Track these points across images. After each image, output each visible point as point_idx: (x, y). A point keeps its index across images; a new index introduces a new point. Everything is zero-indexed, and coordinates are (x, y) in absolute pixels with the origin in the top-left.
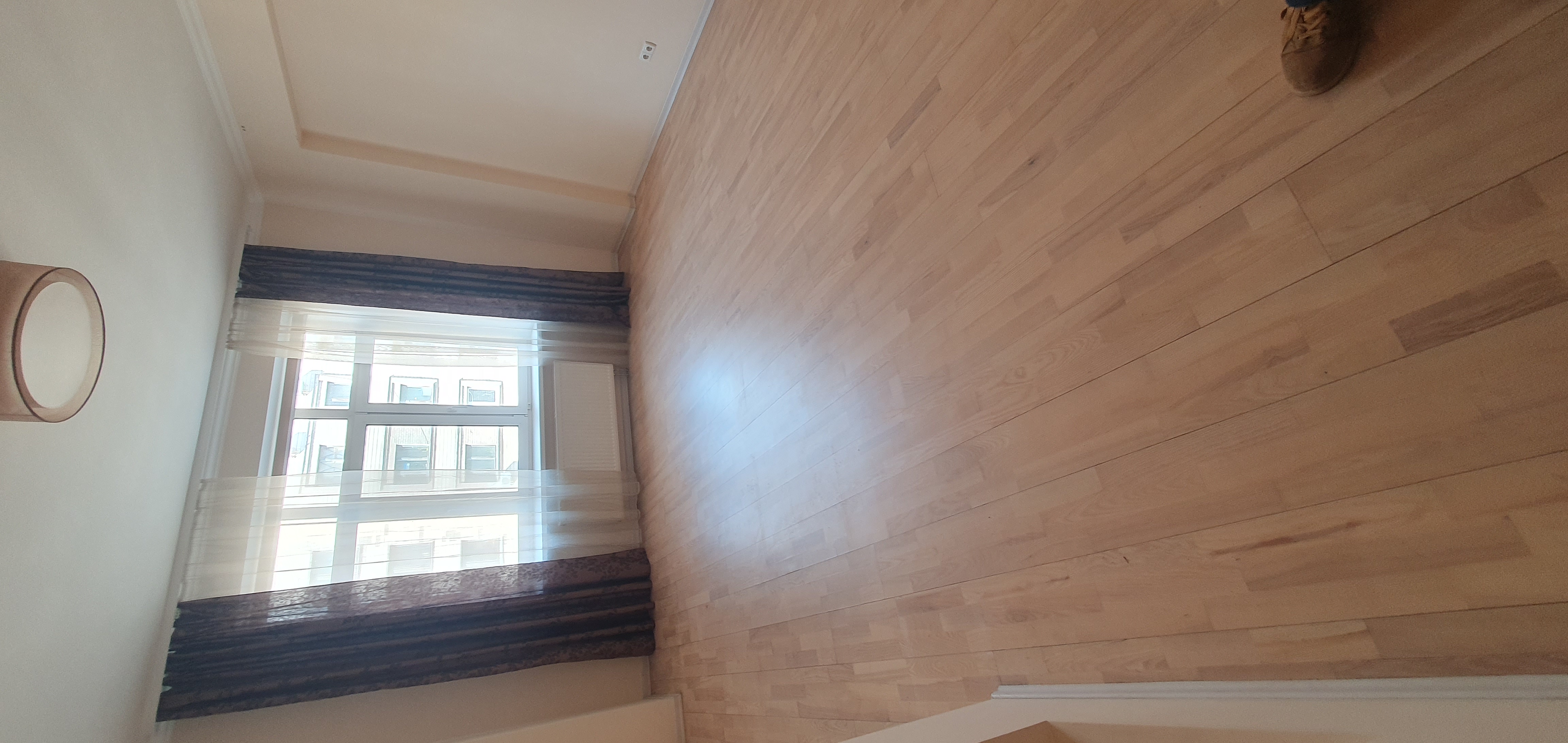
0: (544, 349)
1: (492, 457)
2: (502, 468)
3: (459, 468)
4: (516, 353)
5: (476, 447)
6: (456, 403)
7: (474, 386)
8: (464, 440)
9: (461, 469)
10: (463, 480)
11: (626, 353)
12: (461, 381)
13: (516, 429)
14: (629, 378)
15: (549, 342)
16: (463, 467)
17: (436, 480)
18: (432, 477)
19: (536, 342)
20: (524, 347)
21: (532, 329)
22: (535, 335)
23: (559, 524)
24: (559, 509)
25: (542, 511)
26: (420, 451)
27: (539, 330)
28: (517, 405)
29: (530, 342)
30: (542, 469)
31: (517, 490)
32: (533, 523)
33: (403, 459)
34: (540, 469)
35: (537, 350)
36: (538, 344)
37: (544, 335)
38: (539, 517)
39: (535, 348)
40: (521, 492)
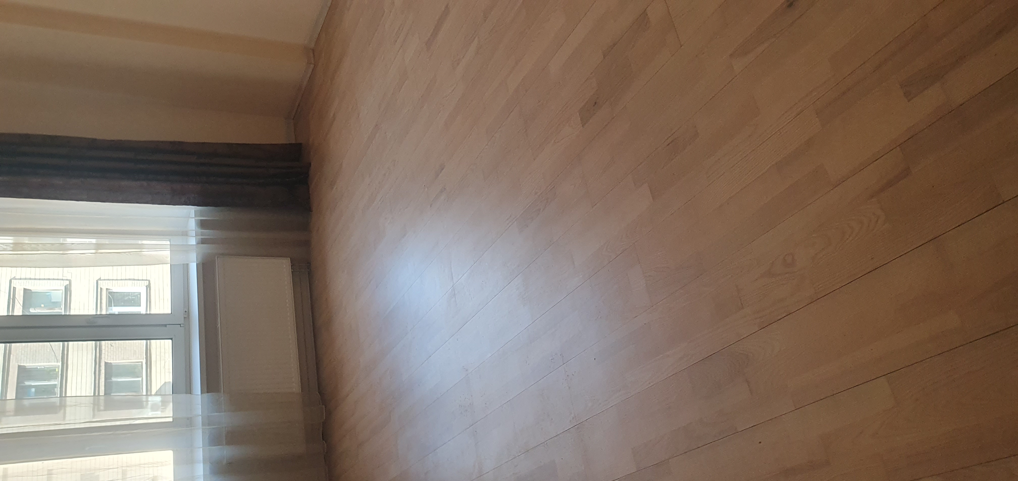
0: (203, 242)
1: (138, 377)
2: (151, 392)
3: (97, 394)
4: (169, 246)
5: (118, 366)
6: (93, 312)
7: (117, 288)
8: (103, 356)
9: (99, 395)
10: (102, 408)
11: (307, 244)
12: (99, 281)
13: (168, 344)
14: (310, 275)
15: (209, 233)
16: (102, 393)
17: (68, 409)
18: (62, 406)
19: (194, 233)
20: (178, 241)
21: (189, 217)
22: (192, 224)
23: (225, 462)
24: (224, 443)
25: (203, 447)
26: (47, 373)
27: (197, 218)
28: (169, 311)
29: (185, 234)
30: (202, 393)
31: (171, 420)
32: (191, 462)
33: (27, 383)
34: (200, 393)
35: (194, 243)
36: (196, 235)
37: (203, 224)
38: (199, 454)
39: (193, 241)
40: (176, 422)
